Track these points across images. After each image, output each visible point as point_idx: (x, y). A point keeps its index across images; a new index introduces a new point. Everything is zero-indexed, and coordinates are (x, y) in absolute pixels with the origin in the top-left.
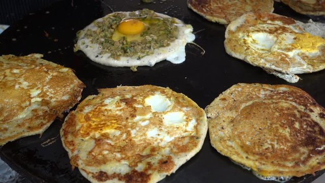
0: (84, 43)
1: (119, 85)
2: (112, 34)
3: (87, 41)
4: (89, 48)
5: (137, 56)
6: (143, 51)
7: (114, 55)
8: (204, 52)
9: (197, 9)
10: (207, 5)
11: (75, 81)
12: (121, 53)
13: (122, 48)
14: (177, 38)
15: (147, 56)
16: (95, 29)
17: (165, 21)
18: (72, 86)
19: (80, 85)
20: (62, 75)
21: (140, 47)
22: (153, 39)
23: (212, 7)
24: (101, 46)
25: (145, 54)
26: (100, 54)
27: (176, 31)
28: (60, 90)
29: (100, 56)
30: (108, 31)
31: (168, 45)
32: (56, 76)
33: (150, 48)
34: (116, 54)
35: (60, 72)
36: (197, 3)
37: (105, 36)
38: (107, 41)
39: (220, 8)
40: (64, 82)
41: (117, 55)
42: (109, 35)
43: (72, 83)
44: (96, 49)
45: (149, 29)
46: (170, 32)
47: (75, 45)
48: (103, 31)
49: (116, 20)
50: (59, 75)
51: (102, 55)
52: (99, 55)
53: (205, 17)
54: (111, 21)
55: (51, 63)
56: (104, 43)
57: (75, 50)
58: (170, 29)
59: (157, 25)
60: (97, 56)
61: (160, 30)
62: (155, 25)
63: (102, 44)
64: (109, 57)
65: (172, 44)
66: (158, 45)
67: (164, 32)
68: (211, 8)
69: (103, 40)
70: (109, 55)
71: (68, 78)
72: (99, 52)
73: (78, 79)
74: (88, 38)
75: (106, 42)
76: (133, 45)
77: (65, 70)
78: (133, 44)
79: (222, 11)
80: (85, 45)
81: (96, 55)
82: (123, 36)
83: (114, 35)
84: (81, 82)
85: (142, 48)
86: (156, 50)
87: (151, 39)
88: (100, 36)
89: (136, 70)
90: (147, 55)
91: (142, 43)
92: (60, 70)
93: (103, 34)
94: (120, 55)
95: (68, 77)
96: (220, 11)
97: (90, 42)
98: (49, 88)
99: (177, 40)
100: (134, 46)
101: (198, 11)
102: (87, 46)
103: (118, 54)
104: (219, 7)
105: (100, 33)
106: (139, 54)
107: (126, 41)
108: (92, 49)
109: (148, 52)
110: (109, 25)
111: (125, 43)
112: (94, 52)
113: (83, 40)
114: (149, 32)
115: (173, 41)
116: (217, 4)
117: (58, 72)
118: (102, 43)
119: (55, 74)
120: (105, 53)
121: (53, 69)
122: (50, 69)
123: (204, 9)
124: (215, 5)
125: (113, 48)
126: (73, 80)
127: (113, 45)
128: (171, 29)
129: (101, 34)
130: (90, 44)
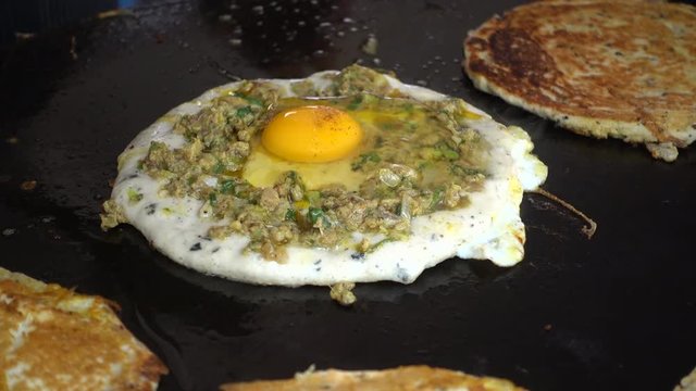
0: (139, 198)
1: (303, 369)
2: (244, 159)
3: (152, 188)
4: (160, 215)
5: (351, 244)
6: (373, 223)
7: (263, 241)
8: (594, 225)
9: (522, 95)
10: (547, 76)
11: (125, 348)
12: (288, 234)
13: (293, 216)
14: (489, 176)
15: (389, 245)
16: (176, 141)
17: (432, 113)
18: (115, 368)
19: (147, 364)
20: (73, 322)
21: (360, 210)
22: (403, 179)
23: (571, 82)
24: (207, 206)
25: (381, 237)
26: (208, 238)
27: (480, 149)
28: (72, 383)
29: (207, 246)
30: (227, 150)
31: (463, 202)
32: (52, 326)
33: (397, 210)
34: (272, 237)
35: (60, 311)
36: (507, 69)
37: (220, 169)
38: (228, 188)
39: (598, 82)
40: (84, 351)
41: (275, 242)
42: (232, 166)
43: (113, 358)
44: (190, 220)
45: (379, 141)
46: (459, 151)
47: (106, 205)
48: (207, 150)
49: (249, 110)
50: (58, 322)
51: (216, 242)
52: (204, 243)
53: (563, 122)
54: (233, 113)
55: (22, 278)
56: (220, 197)
57: (108, 222)
58: (458, 140)
59: (407, 126)
60: (197, 247)
61: (422, 146)
62: (398, 126)
63: (212, 197)
64: (243, 251)
65: (475, 197)
66: (426, 203)
67: (438, 153)
68: (568, 85)
69: (212, 182)
70: (245, 240)
71: (96, 339)
72: (202, 232)
73: (133, 340)
74: (153, 177)
75: (223, 192)
76: (330, 203)
77: (81, 303)
78: (331, 200)
79: (610, 91)
80: (143, 203)
81: (192, 241)
82: (284, 167)
83: (251, 165)
84: (147, 353)
85: (369, 214)
86: (422, 221)
87: (395, 178)
88: (199, 170)
89: (350, 298)
90: (391, 239)
91: (362, 194)
92: (61, 305)
93: (210, 162)
94: (286, 242)
95: (97, 330)
96: (606, 94)
97: (164, 192)
98: (30, 374)
99: (490, 185)
100: (336, 208)
101: (530, 101)
102: (152, 209)
103: (280, 236)
104: (593, 78)
105: (198, 158)
106: (358, 236)
107: (303, 188)
108: (173, 217)
109: (392, 228)
110: (228, 129)
111: (298, 194)
112: (183, 232)
113: (133, 183)
114: (384, 152)
115: (477, 187)
116: (581, 68)
117: (54, 310)
118: (208, 196)
119: (45, 316)
120: (227, 234)
121: (36, 299)
122: (23, 297)
123: (545, 93)
124: (578, 73)
125: (255, 213)
126: (116, 346)
127: (255, 203)
128: (463, 142)
129: (203, 162)
130: (163, 200)
